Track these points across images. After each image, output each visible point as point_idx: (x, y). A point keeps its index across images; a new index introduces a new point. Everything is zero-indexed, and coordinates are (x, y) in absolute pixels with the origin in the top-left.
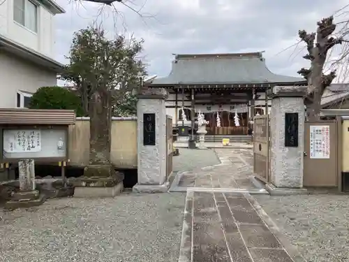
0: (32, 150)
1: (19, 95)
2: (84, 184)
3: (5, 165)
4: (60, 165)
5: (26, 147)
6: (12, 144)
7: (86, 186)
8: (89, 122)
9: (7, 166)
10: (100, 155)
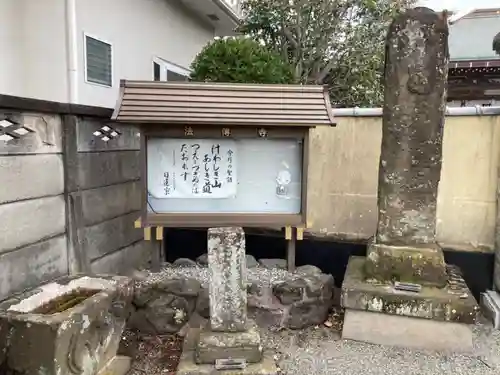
0: (216, 193)
1: (157, 68)
2: (377, 305)
3: (153, 231)
4: (288, 236)
5: (201, 185)
6: (167, 176)
7: (384, 311)
8: (379, 124)
9: (160, 236)
10: (412, 218)
